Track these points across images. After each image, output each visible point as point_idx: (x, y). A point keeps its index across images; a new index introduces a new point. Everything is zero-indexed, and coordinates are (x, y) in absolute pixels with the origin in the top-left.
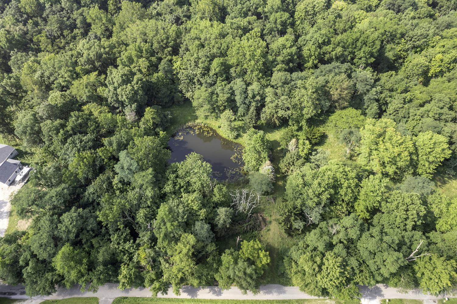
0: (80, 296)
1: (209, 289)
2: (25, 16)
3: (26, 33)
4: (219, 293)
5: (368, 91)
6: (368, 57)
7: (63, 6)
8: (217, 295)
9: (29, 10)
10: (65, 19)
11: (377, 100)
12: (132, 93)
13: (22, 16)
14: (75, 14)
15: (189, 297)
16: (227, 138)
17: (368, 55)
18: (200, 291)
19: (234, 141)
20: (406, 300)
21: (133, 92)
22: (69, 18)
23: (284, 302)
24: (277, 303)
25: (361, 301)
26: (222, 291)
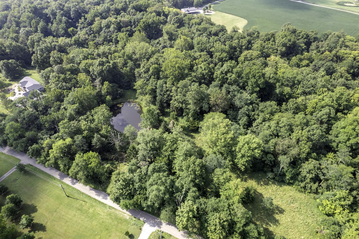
0: (15, 156)
2: (92, 32)
3: (87, 39)
4: (74, 184)
5: (242, 107)
7: (110, 30)
8: (72, 184)
9: (95, 30)
10: (108, 36)
11: (248, 116)
13: (90, 32)
14: (114, 36)
15: (59, 178)
17: (254, 85)
20: (173, 236)
22: (110, 36)
23: (102, 203)
24: (98, 202)
25: (145, 224)
26: (76, 183)
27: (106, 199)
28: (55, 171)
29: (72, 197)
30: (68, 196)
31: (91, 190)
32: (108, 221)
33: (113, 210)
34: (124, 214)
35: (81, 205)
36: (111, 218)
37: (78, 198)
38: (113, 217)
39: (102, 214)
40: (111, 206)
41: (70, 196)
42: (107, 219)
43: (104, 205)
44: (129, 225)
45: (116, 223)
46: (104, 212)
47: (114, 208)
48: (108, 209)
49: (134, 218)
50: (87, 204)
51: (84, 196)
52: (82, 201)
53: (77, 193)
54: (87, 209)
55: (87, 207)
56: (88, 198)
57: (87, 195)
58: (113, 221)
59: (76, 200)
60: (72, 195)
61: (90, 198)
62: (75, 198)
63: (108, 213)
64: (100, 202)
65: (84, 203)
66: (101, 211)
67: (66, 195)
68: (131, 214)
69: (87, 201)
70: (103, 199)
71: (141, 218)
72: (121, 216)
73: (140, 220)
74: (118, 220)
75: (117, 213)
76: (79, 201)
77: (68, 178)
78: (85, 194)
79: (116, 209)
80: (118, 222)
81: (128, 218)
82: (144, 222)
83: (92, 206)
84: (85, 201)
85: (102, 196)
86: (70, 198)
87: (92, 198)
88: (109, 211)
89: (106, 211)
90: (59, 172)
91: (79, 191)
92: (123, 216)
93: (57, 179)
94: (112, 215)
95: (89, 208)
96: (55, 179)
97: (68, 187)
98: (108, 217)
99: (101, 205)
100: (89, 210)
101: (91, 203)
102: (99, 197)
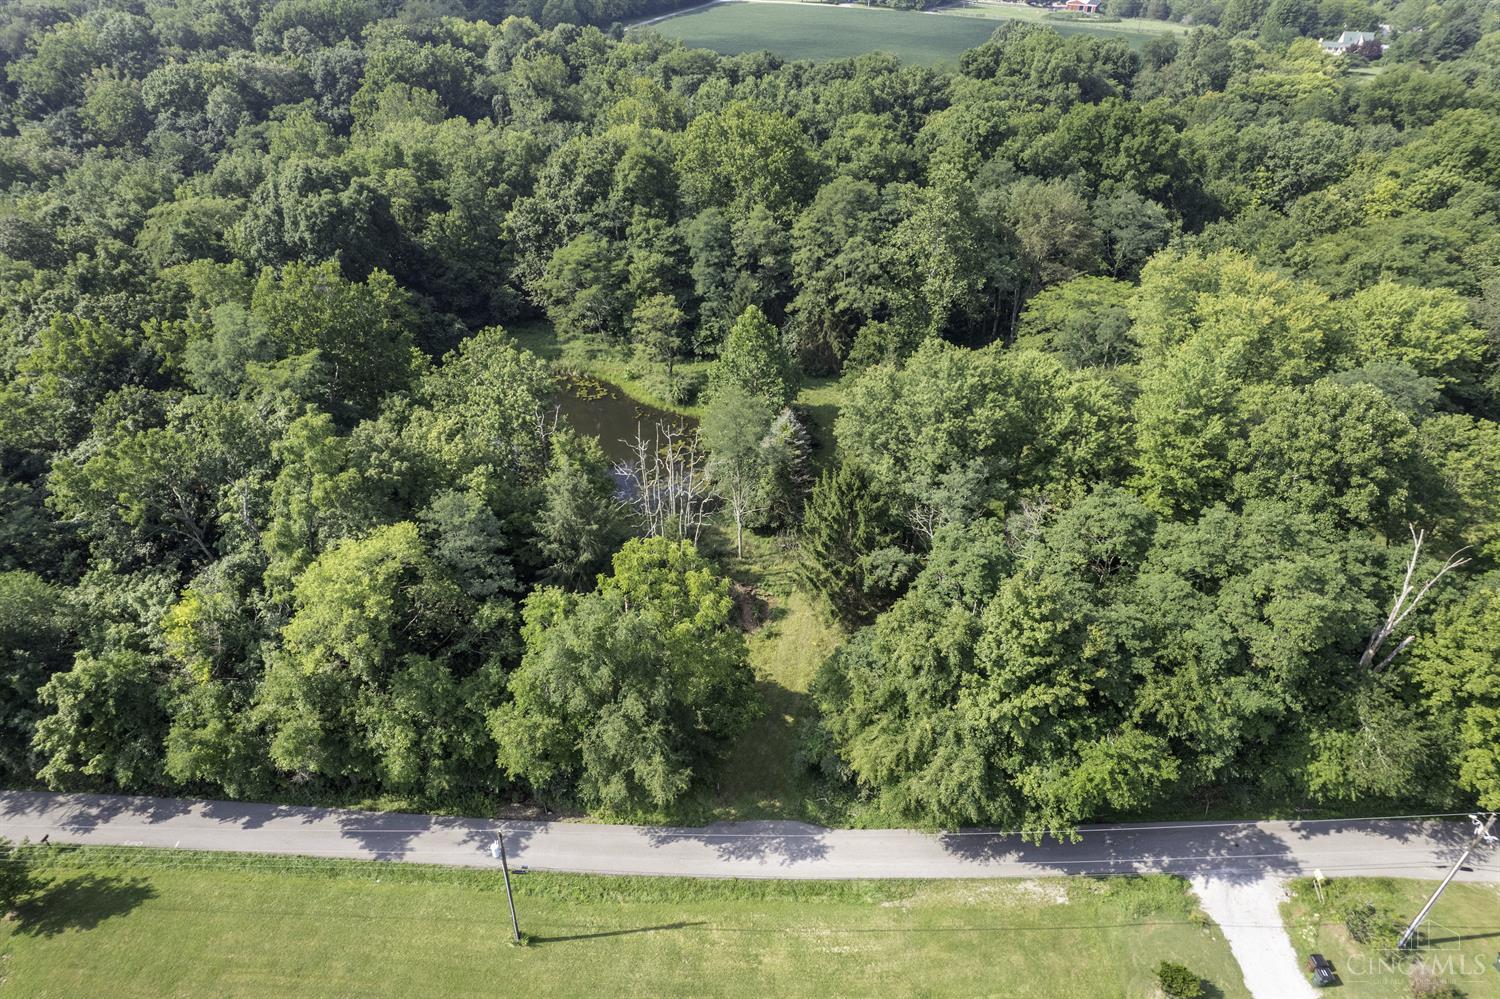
1: (465, 830)
4: (511, 848)
6: (1142, 168)
7: (209, 116)
8: (502, 854)
12: (331, 214)
16: (657, 405)
17: (1143, 162)
18: (425, 834)
19: (680, 410)
21: (334, 210)
23: (815, 888)
24: (781, 892)
25: (1191, 886)
26: (524, 841)
27: (819, 852)
28: (300, 818)
29: (564, 932)
30: (533, 941)
31: (663, 841)
32: (949, 974)
33: (924, 897)
34: (1021, 886)
35: (674, 955)
36: (953, 947)
37: (614, 924)
38: (962, 936)
39: (875, 946)
40: (890, 881)
41: (544, 932)
42: (940, 964)
43: (841, 890)
44: (1114, 934)
45: (1017, 958)
46: (877, 934)
47: (916, 884)
48: (886, 904)
49: (1094, 884)
50: (715, 935)
51: (644, 897)
52: (656, 928)
53: (575, 895)
54: (743, 965)
55: (728, 954)
56: (682, 897)
57: (661, 878)
58: (985, 956)
59: (611, 938)
60: (555, 924)
61: (696, 892)
62: (594, 931)
63: (908, 925)
64: (791, 883)
65: (685, 935)
66: (843, 935)
67: (520, 935)
68: (1060, 867)
69: (700, 918)
70: (793, 859)
71: (1136, 865)
72: (1010, 903)
73: (1139, 876)
74: (1012, 935)
75: (962, 901)
76: (635, 936)
77: (436, 827)
78: (640, 878)
79: (935, 880)
80: (1021, 946)
81: (1060, 901)
82: (1173, 877)
83: (753, 931)
84: (676, 920)
85: (776, 849)
86: (558, 947)
87: (713, 887)
88: (898, 910)
89: (885, 918)
90: (334, 816)
91: (587, 876)
92: (1020, 900)
93: (353, 862)
94: (946, 923)
95: (746, 956)
96: (333, 869)
97: (482, 885)
98: (932, 950)
99: (816, 899)
100: (760, 963)
101: (737, 920)
102: (755, 860)
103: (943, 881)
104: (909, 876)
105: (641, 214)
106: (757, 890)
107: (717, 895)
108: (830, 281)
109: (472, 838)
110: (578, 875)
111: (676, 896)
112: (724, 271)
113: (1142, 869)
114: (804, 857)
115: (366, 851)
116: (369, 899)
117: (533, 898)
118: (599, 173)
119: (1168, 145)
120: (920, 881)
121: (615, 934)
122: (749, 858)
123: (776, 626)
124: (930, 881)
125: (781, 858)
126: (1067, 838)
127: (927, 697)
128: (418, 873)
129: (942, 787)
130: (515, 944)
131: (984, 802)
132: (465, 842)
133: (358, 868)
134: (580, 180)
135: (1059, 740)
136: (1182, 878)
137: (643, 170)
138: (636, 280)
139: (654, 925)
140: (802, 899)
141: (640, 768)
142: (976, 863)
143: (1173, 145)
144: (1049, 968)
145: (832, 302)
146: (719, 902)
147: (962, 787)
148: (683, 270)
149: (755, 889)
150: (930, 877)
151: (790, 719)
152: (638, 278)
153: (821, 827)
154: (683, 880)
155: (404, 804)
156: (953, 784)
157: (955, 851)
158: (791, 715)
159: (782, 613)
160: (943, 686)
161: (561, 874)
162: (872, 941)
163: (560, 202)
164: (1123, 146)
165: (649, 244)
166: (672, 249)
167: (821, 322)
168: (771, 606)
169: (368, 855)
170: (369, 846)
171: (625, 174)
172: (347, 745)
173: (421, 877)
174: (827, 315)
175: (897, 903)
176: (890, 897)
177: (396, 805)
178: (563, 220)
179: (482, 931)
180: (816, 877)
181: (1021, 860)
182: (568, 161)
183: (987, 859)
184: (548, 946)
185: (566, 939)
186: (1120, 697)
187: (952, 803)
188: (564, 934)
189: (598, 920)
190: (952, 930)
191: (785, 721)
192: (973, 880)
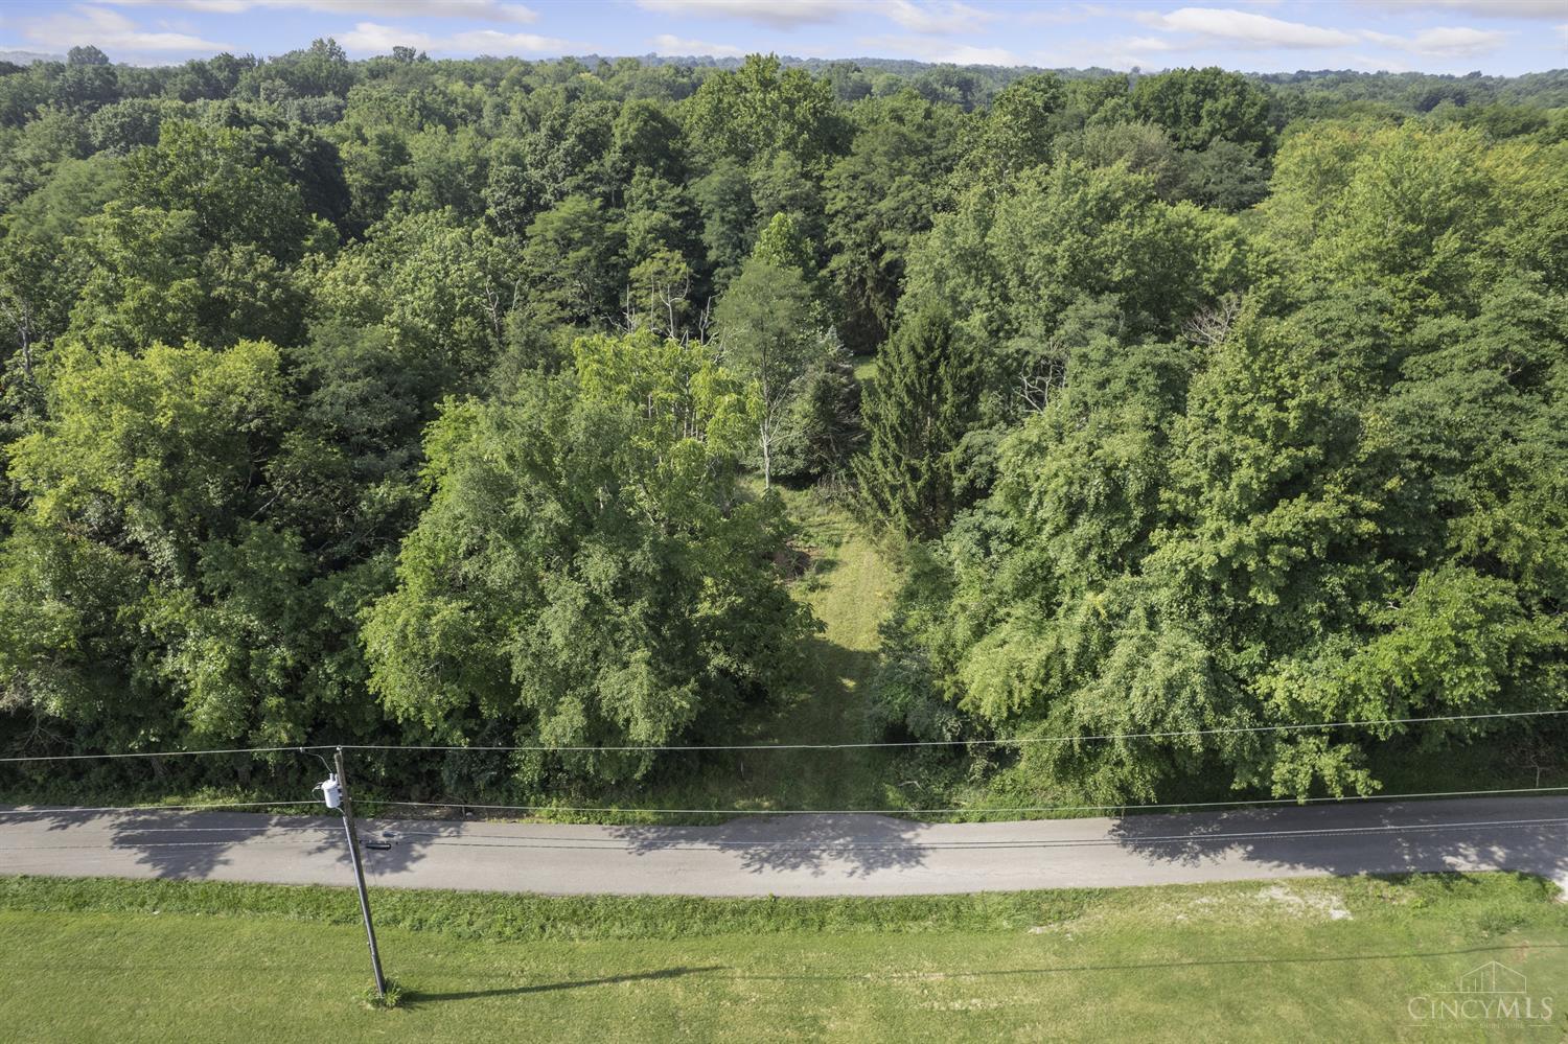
1: (323, 835)
8: (378, 868)
17: (1230, 126)
18: (256, 841)
23: (910, 909)
24: (854, 918)
25: (1559, 890)
26: (418, 848)
27: (913, 855)
29: (470, 985)
30: (409, 999)
32: (1170, 1040)
33: (1098, 916)
34: (1263, 895)
36: (1169, 993)
37: (560, 971)
38: (1181, 975)
39: (1024, 997)
40: (1037, 894)
41: (434, 985)
42: (1150, 1023)
43: (956, 911)
44: (1455, 964)
45: (1289, 1010)
46: (1030, 976)
47: (1079, 900)
48: (1038, 930)
49: (1388, 890)
50: (740, 987)
51: (616, 930)
52: (634, 977)
53: (497, 928)
54: (791, 1034)
55: (764, 1016)
56: (682, 929)
57: (645, 900)
58: (1229, 1006)
59: (553, 993)
60: (457, 972)
61: (706, 921)
62: (523, 982)
63: (1080, 960)
64: (868, 902)
65: (687, 987)
66: (968, 980)
67: (386, 986)
68: (1323, 865)
69: (712, 962)
70: (869, 867)
71: (1449, 859)
72: (1251, 922)
73: (1460, 876)
74: (1268, 970)
75: (1168, 921)
76: (595, 990)
77: (279, 829)
78: (609, 900)
79: (1112, 891)
80: (1291, 990)
81: (1338, 915)
82: (1522, 877)
83: (808, 979)
84: (669, 965)
85: (840, 854)
86: (456, 1009)
87: (734, 912)
88: (1059, 937)
89: (1038, 951)
90: (107, 820)
91: (519, 898)
92: (1266, 915)
93: (118, 882)
94: (1147, 954)
95: (794, 1020)
96: (81, 895)
97: (338, 914)
98: (1131, 1000)
99: (914, 928)
100: (823, 1030)
101: (778, 961)
102: (804, 870)
103: (1127, 892)
104: (1069, 885)
105: (642, 174)
106: (811, 915)
107: (741, 925)
108: (873, 233)
109: (333, 845)
110: (504, 896)
111: (671, 927)
112: (742, 231)
113: (1463, 866)
114: (887, 864)
115: (148, 866)
116: (130, 941)
117: (423, 934)
118: (594, 132)
119: (1257, 108)
120: (1090, 893)
121: (560, 986)
122: (795, 867)
123: (822, 579)
124: (1105, 893)
125: (849, 866)
126: (1349, 789)
127: (1093, 557)
128: (231, 898)
129: (1136, 694)
130: (377, 1003)
131: (1209, 717)
132: (320, 850)
133: (126, 892)
134: (571, 140)
135: (1332, 601)
136: (1541, 880)
137: (646, 122)
138: (634, 244)
139: (631, 971)
140: (889, 927)
141: (610, 683)
142: (1177, 864)
143: (1262, 108)
144: (1353, 1026)
145: (876, 257)
146: (746, 936)
147: (1172, 688)
148: (692, 235)
149: (808, 914)
150: (1105, 885)
151: (850, 684)
152: (638, 239)
153: (912, 821)
154: (684, 901)
155: (232, 802)
156: (1156, 685)
157: (1139, 847)
158: (852, 678)
159: (828, 565)
160: (1119, 537)
161: (475, 895)
162: (1021, 989)
163: (547, 170)
164: (1203, 113)
165: (651, 205)
166: (679, 211)
167: (862, 281)
168: (813, 558)
169: (148, 872)
170: (153, 859)
171: (624, 130)
172: (127, 677)
173: (235, 905)
174: (871, 272)
175: (1055, 927)
176: (1041, 919)
177: (219, 803)
178: (550, 187)
179: (320, 986)
180: (910, 892)
181: (1251, 857)
182: (557, 124)
183: (1196, 857)
184: (434, 1008)
185: (472, 995)
186: (1420, 538)
187: (1155, 723)
188: (468, 988)
189: (532, 966)
190: (1158, 966)
191: (844, 686)
192: (1178, 888)
